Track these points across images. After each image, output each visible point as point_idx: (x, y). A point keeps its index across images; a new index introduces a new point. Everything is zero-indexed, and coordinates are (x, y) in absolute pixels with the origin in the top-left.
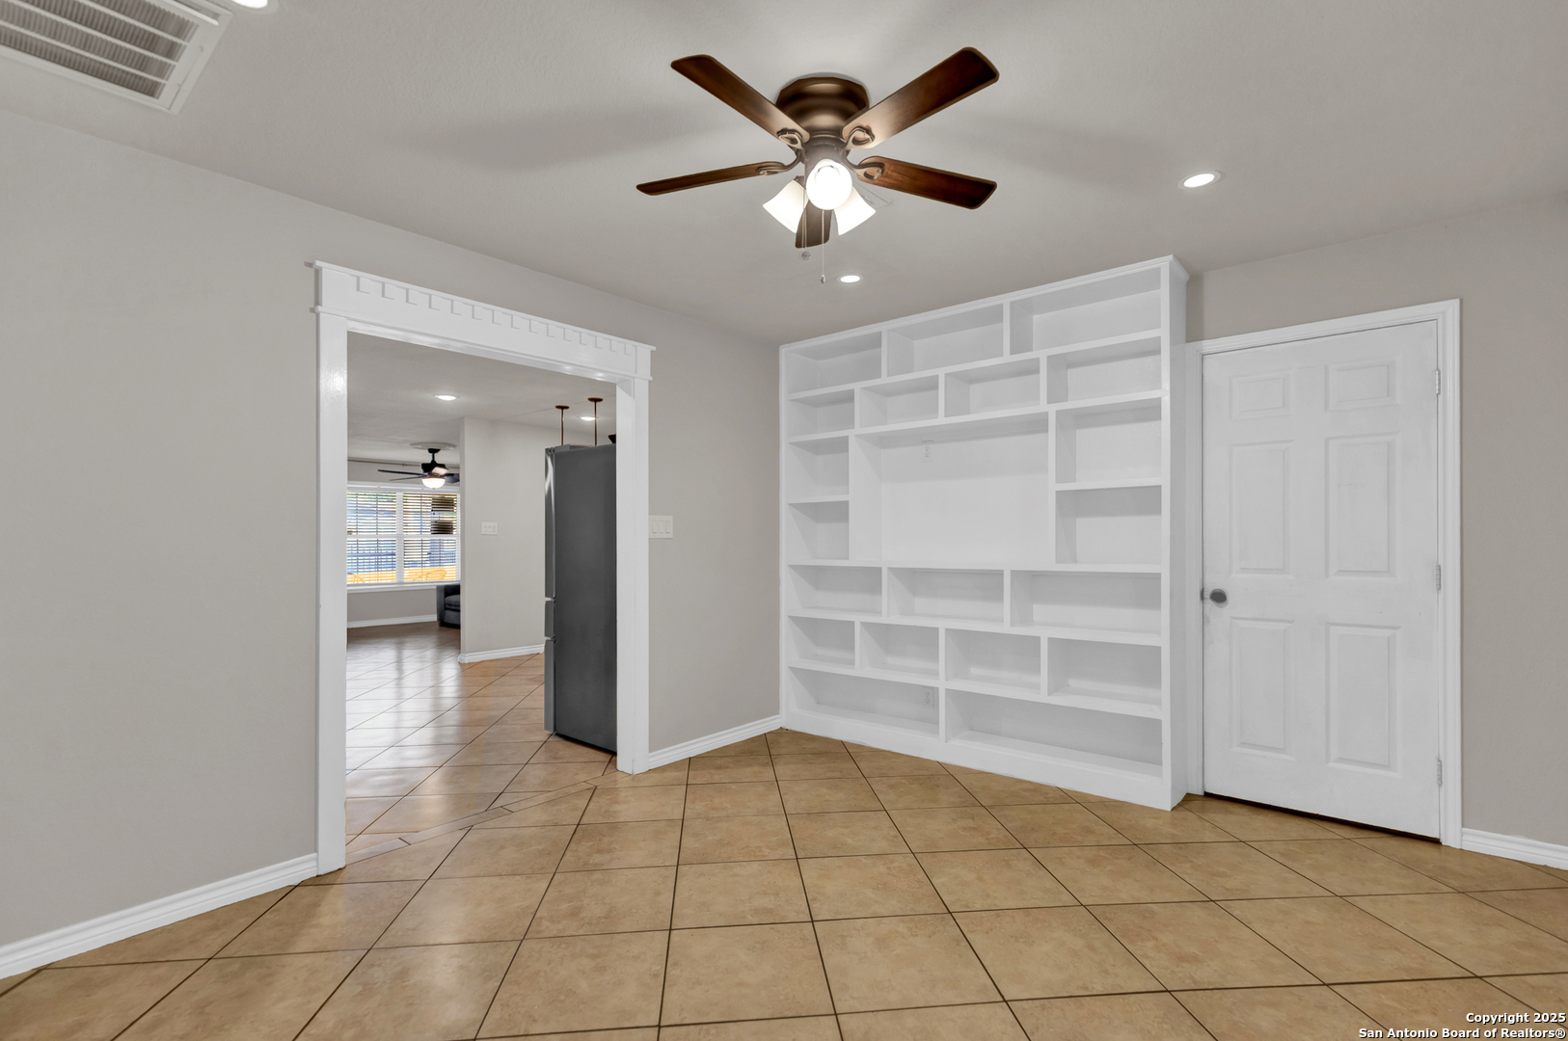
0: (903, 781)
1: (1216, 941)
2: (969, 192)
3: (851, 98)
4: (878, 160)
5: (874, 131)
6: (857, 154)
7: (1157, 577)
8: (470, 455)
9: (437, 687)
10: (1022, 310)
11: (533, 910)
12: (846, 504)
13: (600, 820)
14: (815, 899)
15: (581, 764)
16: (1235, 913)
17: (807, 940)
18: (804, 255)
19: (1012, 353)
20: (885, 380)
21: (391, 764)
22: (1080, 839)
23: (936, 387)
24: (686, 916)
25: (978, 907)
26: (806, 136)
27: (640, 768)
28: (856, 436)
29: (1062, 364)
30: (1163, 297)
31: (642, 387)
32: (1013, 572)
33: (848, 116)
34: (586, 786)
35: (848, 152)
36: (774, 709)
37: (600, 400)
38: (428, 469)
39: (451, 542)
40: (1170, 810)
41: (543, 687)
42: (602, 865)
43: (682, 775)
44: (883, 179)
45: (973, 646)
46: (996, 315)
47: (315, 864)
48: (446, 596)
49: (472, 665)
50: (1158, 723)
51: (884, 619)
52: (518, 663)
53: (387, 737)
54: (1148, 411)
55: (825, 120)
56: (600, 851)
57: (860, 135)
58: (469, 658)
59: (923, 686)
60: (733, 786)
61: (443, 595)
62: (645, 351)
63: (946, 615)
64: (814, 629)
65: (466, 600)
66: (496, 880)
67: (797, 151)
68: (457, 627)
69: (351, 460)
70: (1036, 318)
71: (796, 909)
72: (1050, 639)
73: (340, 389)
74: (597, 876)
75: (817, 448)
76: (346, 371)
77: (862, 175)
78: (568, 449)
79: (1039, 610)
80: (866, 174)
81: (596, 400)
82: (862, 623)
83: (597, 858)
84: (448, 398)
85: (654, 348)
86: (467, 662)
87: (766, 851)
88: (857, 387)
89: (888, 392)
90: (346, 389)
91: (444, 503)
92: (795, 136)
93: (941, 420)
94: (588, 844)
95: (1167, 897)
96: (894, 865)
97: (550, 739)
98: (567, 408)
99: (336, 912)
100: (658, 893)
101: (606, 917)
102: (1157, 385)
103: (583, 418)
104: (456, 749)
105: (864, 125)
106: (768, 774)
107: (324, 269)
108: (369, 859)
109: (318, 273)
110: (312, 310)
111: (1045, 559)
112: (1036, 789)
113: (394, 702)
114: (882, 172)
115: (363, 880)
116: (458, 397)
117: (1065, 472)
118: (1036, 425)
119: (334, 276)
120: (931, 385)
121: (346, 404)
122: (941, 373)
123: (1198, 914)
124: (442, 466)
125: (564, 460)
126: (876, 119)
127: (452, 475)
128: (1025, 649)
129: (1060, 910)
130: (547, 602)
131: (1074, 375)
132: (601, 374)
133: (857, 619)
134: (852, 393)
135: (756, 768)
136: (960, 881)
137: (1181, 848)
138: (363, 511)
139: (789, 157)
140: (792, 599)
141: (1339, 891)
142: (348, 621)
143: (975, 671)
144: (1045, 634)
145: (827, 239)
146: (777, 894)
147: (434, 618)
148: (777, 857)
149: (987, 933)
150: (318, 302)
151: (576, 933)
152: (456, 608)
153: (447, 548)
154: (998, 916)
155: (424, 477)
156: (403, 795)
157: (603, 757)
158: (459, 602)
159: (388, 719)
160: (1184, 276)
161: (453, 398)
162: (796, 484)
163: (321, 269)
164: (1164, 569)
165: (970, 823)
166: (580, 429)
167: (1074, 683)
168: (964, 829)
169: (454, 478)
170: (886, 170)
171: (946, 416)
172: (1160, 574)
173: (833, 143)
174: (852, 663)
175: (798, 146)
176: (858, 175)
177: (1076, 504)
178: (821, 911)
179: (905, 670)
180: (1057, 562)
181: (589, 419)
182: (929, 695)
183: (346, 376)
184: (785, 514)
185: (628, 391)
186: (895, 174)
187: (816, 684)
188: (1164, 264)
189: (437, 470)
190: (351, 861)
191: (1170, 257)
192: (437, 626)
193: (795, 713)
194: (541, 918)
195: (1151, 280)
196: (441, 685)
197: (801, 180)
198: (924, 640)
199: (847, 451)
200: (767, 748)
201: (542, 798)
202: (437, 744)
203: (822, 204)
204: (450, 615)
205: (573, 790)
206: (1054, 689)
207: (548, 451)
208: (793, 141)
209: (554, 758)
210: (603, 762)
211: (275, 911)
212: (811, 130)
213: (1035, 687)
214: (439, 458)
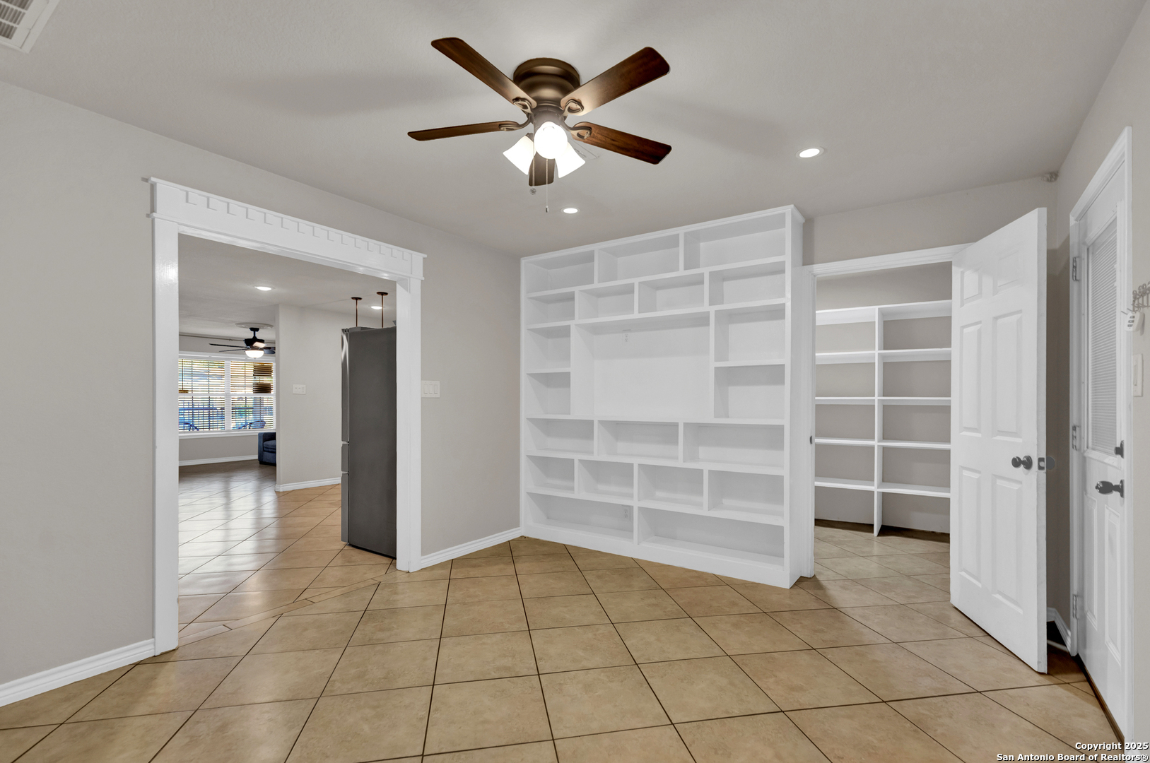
0: (608, 573)
1: (816, 676)
2: (653, 152)
3: (567, 78)
4: (587, 125)
5: (583, 104)
6: (572, 119)
7: (781, 428)
8: (284, 333)
9: (258, 509)
10: (693, 239)
11: (329, 675)
12: (569, 374)
13: (382, 607)
14: (541, 659)
15: (368, 567)
16: (828, 657)
17: (535, 688)
18: (533, 192)
19: (685, 269)
20: (597, 285)
21: (220, 568)
22: (728, 610)
23: (632, 292)
24: (445, 674)
25: (657, 659)
26: (534, 104)
27: (413, 568)
28: (576, 325)
29: (720, 278)
30: (788, 234)
31: (416, 285)
32: (686, 425)
33: (566, 91)
34: (372, 582)
35: (565, 118)
36: (515, 523)
37: (386, 294)
38: (250, 343)
39: (269, 400)
40: (789, 588)
41: (340, 509)
42: (383, 640)
43: (446, 572)
44: (591, 139)
45: (658, 476)
46: (673, 241)
47: (152, 647)
48: (264, 442)
49: (286, 493)
50: (781, 528)
51: (595, 457)
52: (322, 492)
53: (217, 548)
54: (776, 313)
55: (548, 93)
56: (382, 630)
57: (574, 106)
58: (283, 488)
59: (623, 505)
60: (484, 580)
61: (262, 440)
62: (418, 258)
63: (637, 454)
64: (544, 464)
65: (280, 444)
66: (300, 654)
67: (528, 115)
68: (274, 465)
69: (181, 335)
70: (702, 245)
71: (527, 666)
72: (710, 472)
73: (172, 279)
74: (379, 648)
75: (549, 333)
76: (177, 265)
77: (576, 135)
78: (359, 330)
79: (703, 451)
80: (578, 135)
81: (383, 294)
82: (580, 460)
83: (380, 635)
84: (265, 289)
85: (426, 256)
86: (281, 491)
87: (507, 626)
88: (577, 290)
89: (599, 294)
90: (177, 279)
91: (263, 370)
92: (526, 103)
93: (636, 315)
94: (373, 625)
95: (784, 647)
96: (600, 632)
97: (346, 548)
98: (360, 299)
99: (169, 682)
100: (425, 659)
101: (385, 678)
102: (783, 296)
103: (372, 307)
104: (272, 556)
105: (577, 98)
106: (510, 570)
107: (158, 184)
108: (198, 641)
109: (153, 187)
110: (148, 216)
111: (707, 416)
112: (700, 576)
113: (223, 522)
114: (590, 134)
115: (192, 658)
116: (273, 288)
117: (721, 354)
118: (702, 320)
119: (166, 190)
120: (629, 290)
121: (177, 290)
122: (636, 281)
123: (804, 659)
124: (262, 341)
125: (357, 338)
126: (585, 95)
127: (269, 348)
128: (692, 479)
129: (713, 659)
130: (343, 445)
131: (728, 286)
132: (386, 275)
133: (576, 457)
134: (573, 294)
135: (502, 566)
136: (645, 641)
137: (795, 614)
138: (197, 375)
139: (522, 118)
140: (530, 442)
141: (895, 638)
142: (180, 460)
143: (659, 494)
144: (706, 467)
145: (551, 181)
146: (514, 656)
147: (256, 457)
148: (515, 629)
149: (662, 677)
150: (153, 210)
151: (361, 691)
152: (273, 451)
153: (266, 404)
154: (670, 665)
155: (248, 349)
156: (230, 592)
157: (386, 560)
158: (275, 446)
159: (219, 535)
160: (801, 220)
161: (269, 289)
162: (531, 359)
163: (156, 184)
164: (786, 422)
165: (653, 601)
166: (371, 316)
167: (726, 502)
168: (649, 605)
169: (271, 350)
170: (593, 132)
171: (639, 313)
172: (783, 426)
173: (553, 110)
174: (572, 489)
175: (529, 110)
176: (573, 135)
177: (729, 377)
178: (544, 667)
179: (610, 494)
180: (715, 417)
181: (378, 308)
182: (627, 512)
183: (177, 268)
184: (525, 382)
185: (406, 288)
186: (599, 136)
187: (546, 504)
188: (788, 210)
189: (257, 344)
190: (183, 643)
191: (792, 206)
192: (258, 463)
193: (531, 525)
194: (334, 681)
195: (779, 222)
196: (262, 508)
197: (531, 136)
198: (623, 472)
199: (570, 336)
200: (510, 552)
201: (338, 592)
202: (259, 552)
203: (546, 155)
204: (268, 456)
205: (362, 585)
206: (714, 505)
207: (344, 331)
208: (525, 107)
209: (349, 562)
210: (387, 564)
211: (118, 684)
212: (538, 100)
213: (700, 505)
214: (259, 335)
